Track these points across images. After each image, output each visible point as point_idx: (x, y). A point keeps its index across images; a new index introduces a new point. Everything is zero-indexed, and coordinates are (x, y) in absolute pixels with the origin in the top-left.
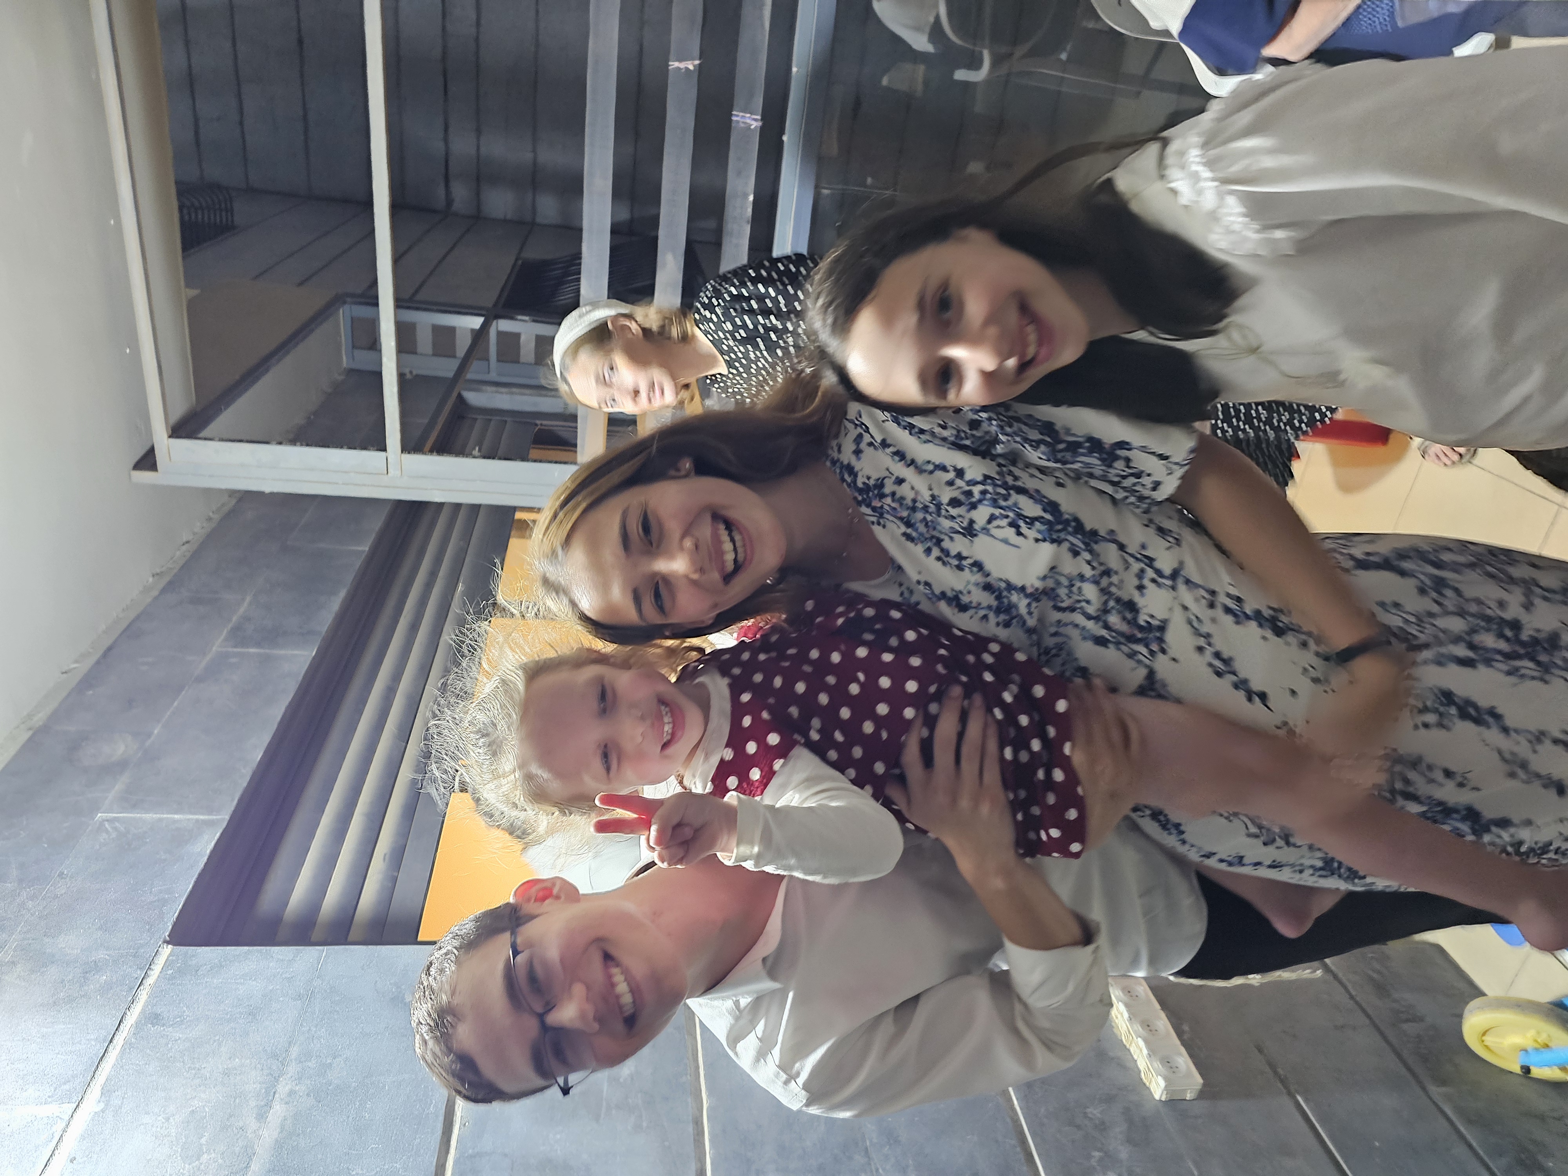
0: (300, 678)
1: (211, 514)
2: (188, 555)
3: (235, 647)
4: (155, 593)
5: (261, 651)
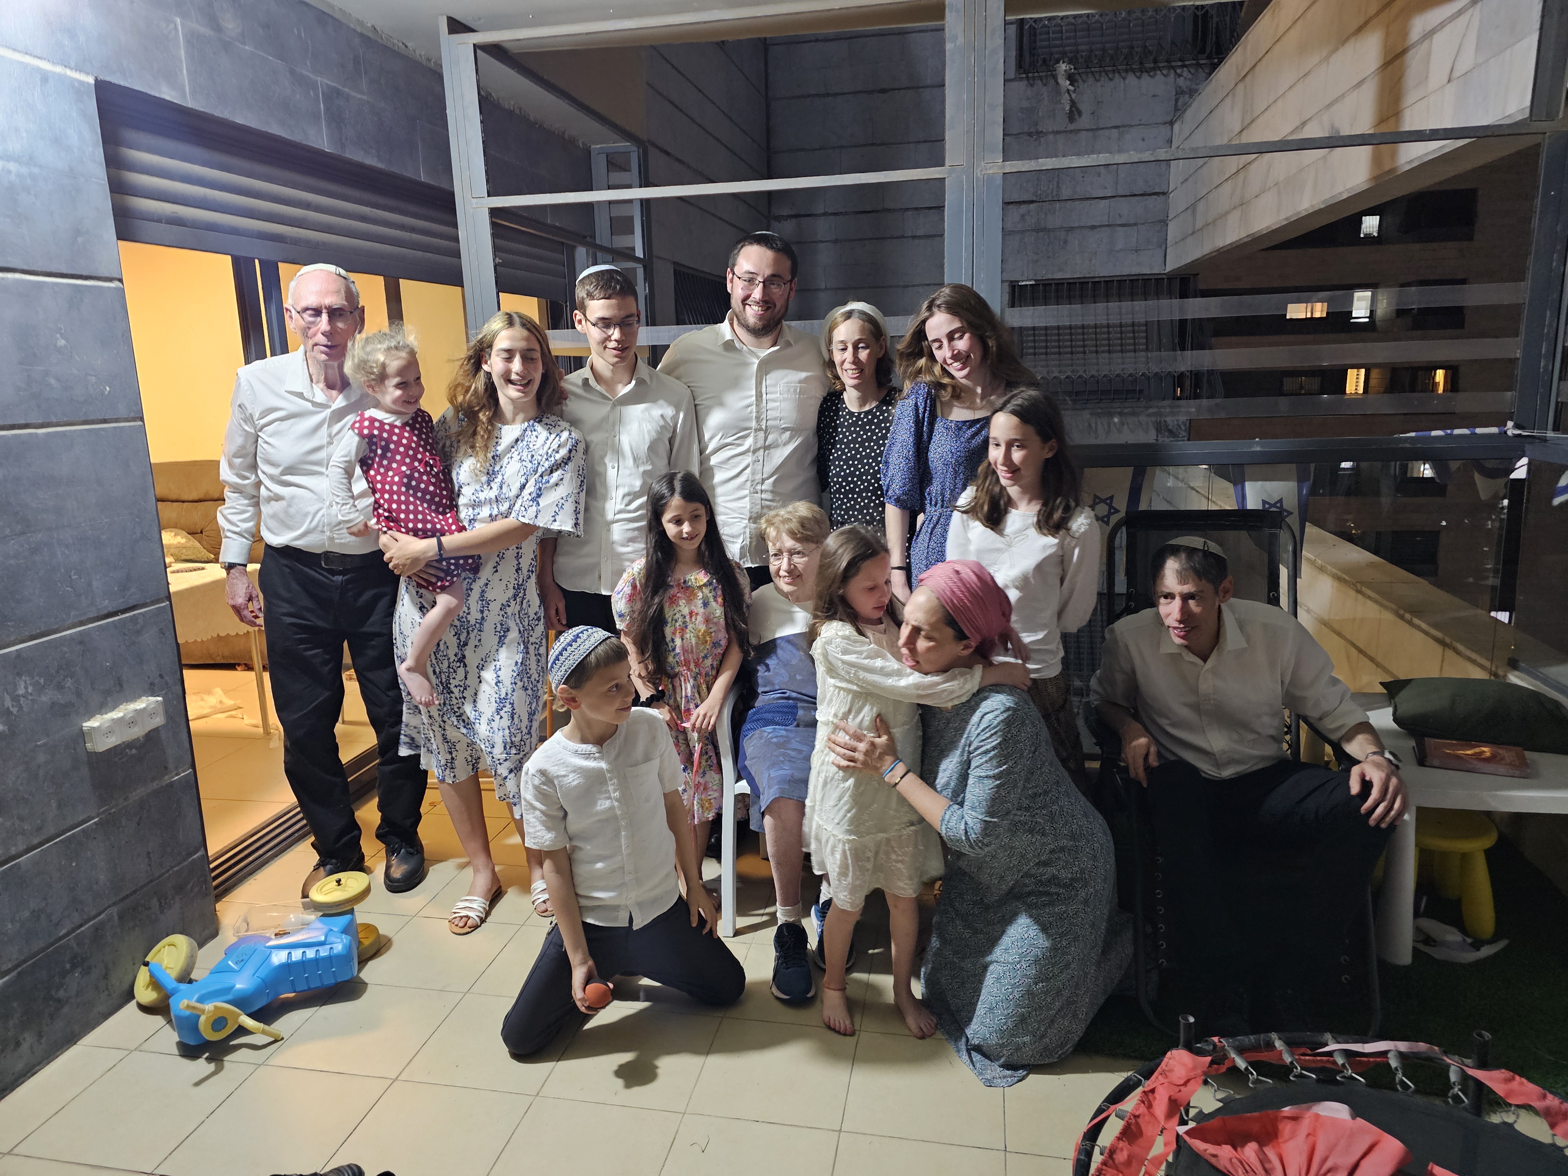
0: (305, 143)
2: (396, 48)
3: (323, 94)
4: (359, 29)
5: (322, 113)
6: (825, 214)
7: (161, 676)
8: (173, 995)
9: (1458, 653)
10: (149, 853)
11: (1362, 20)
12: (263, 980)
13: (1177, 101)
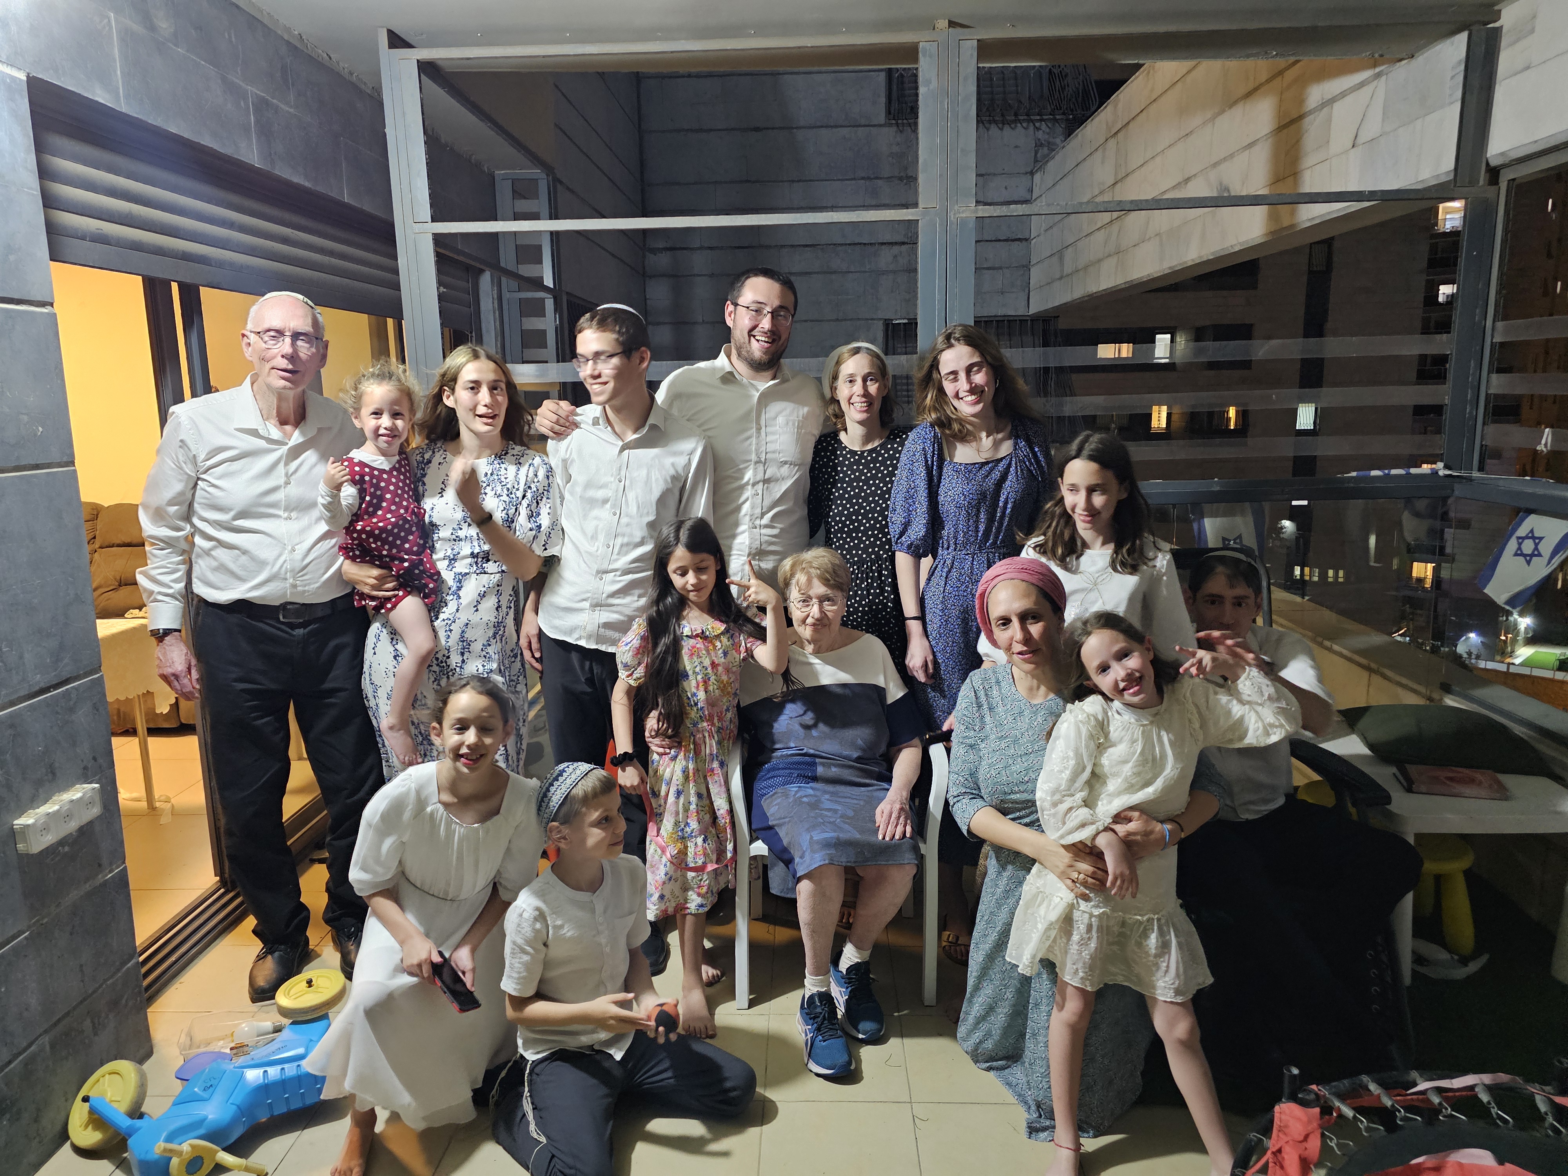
2: (320, 59)
3: (252, 104)
4: (286, 37)
5: (253, 125)
6: (701, 248)
7: (95, 759)
8: (130, 1136)
9: (1385, 677)
10: (81, 966)
11: (1251, 86)
12: (238, 1106)
13: (1036, 153)
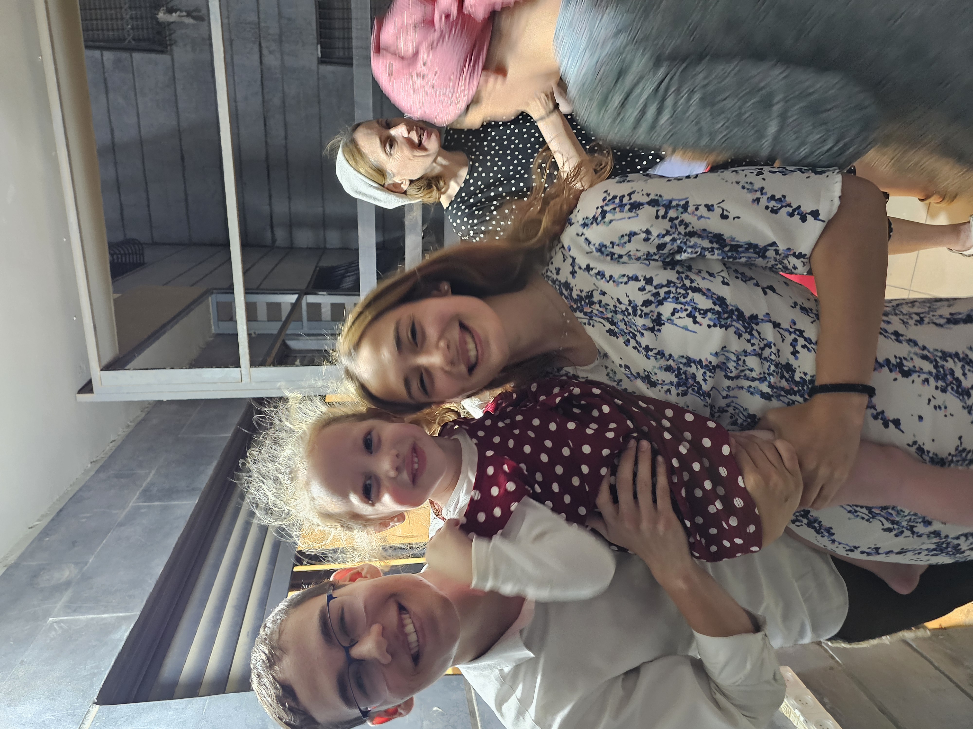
0: (188, 519)
1: (129, 423)
2: (114, 448)
3: (145, 502)
4: (92, 473)
5: (163, 503)
